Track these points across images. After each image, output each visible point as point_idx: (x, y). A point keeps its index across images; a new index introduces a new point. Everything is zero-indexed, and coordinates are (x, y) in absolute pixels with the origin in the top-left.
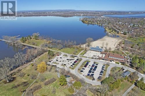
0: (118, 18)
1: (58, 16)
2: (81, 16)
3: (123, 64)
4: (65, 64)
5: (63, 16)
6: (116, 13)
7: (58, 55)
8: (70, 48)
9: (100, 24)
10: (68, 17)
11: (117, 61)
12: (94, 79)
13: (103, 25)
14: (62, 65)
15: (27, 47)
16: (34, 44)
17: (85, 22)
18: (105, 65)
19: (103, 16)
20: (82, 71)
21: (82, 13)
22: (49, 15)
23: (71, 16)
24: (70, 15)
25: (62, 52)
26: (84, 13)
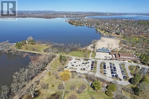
0: (102, 19)
1: (40, 17)
2: (64, 17)
3: (135, 62)
4: (84, 69)
5: (45, 18)
6: (97, 14)
7: (70, 60)
8: (77, 51)
9: (88, 25)
10: (51, 18)
11: (129, 60)
12: (120, 80)
13: (93, 26)
14: (81, 69)
15: (27, 54)
16: (34, 50)
17: (73, 23)
18: (121, 65)
19: (86, 17)
20: (105, 73)
21: (64, 14)
22: (29, 17)
23: (54, 18)
24: (52, 16)
25: (71, 56)
26: (66, 14)
